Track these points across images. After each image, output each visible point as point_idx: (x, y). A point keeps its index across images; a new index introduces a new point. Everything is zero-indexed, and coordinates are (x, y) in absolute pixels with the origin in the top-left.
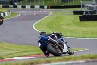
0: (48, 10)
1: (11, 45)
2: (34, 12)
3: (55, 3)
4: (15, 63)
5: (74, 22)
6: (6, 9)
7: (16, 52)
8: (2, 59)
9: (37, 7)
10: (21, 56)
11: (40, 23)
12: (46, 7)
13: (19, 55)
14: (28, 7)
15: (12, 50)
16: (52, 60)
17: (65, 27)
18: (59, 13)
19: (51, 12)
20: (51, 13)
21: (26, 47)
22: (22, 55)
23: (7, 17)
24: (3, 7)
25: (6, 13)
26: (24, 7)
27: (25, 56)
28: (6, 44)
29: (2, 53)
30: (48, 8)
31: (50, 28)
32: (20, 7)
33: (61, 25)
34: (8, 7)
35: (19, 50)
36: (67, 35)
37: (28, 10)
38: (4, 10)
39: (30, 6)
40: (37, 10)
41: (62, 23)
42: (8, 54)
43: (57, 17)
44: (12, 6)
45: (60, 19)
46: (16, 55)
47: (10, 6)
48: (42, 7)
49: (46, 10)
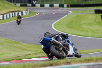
0: (68, 8)
1: (29, 45)
2: (53, 11)
3: (76, 2)
4: (33, 64)
5: (95, 21)
6: (24, 7)
7: (34, 52)
8: (20, 60)
9: (56, 5)
10: (39, 57)
11: (59, 22)
12: (65, 5)
14: (47, 5)
15: (31, 51)
16: (72, 61)
17: (85, 27)
18: (80, 11)
19: (71, 11)
20: (71, 12)
23: (25, 16)
24: (21, 6)
25: (24, 12)
26: (42, 6)
27: (44, 57)
28: (24, 44)
29: (20, 53)
30: (68, 6)
31: (70, 27)
32: (38, 5)
34: (26, 6)
35: (37, 51)
36: (88, 35)
37: (47, 8)
38: (22, 9)
39: (49, 5)
40: (56, 8)
41: (83, 22)
42: (26, 55)
43: (77, 17)
44: (31, 5)
45: (80, 18)
46: (35, 56)
47: (28, 5)
48: (62, 6)
49: (65, 9)
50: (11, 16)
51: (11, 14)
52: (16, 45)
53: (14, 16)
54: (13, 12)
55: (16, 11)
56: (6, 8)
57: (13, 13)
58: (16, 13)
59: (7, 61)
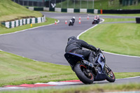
0: (100, 15)
1: (45, 64)
2: (79, 19)
3: (110, 6)
5: (136, 33)
6: (39, 12)
7: (51, 74)
8: (33, 83)
9: (84, 10)
10: (59, 81)
11: (87, 34)
12: (96, 11)
13: (57, 79)
14: (71, 10)
17: (123, 41)
18: (116, 20)
19: (104, 18)
20: (103, 20)
21: (66, 68)
22: (60, 79)
24: (35, 9)
25: (39, 19)
26: (64, 10)
27: (65, 80)
28: (37, 62)
29: (33, 75)
30: (99, 12)
31: (101, 41)
32: (58, 10)
33: (118, 37)
34: (42, 10)
35: (56, 72)
36: (125, 52)
37: (70, 14)
38: (37, 14)
39: (73, 9)
40: (83, 14)
41: (119, 35)
42: (41, 77)
43: (112, 27)
44: (48, 9)
45: (116, 29)
46: (52, 79)
47: (45, 8)
48: (90, 11)
50: (21, 23)
51: (21, 20)
52: (27, 63)
53: (24, 23)
54: (24, 18)
55: (28, 17)
56: (15, 12)
57: (24, 20)
58: (28, 20)
59: (14, 85)
